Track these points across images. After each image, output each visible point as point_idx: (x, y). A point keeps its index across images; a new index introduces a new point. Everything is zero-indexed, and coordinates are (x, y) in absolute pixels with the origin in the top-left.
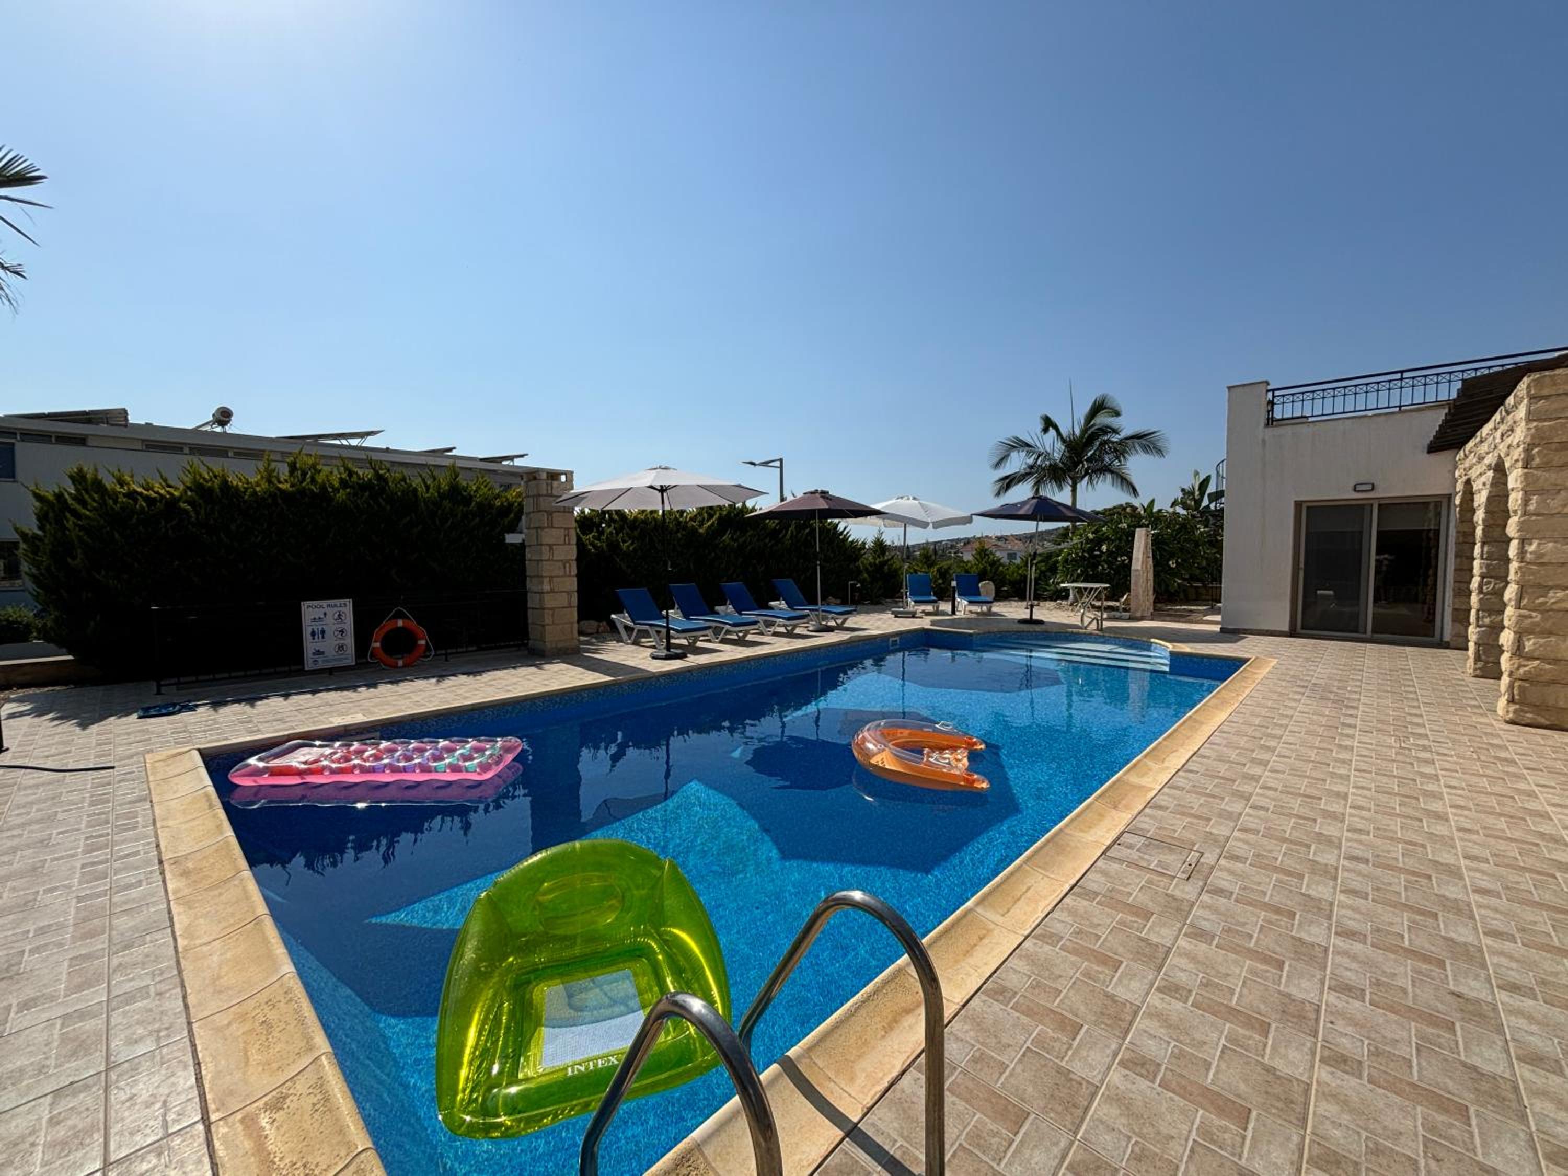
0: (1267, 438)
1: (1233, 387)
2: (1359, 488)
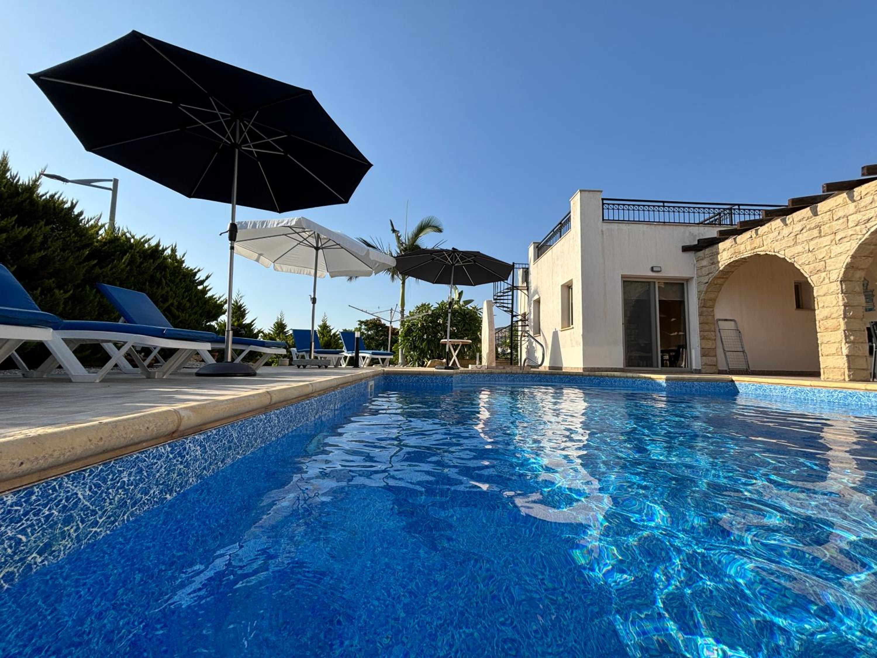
0: (604, 230)
1: (585, 191)
2: (655, 269)
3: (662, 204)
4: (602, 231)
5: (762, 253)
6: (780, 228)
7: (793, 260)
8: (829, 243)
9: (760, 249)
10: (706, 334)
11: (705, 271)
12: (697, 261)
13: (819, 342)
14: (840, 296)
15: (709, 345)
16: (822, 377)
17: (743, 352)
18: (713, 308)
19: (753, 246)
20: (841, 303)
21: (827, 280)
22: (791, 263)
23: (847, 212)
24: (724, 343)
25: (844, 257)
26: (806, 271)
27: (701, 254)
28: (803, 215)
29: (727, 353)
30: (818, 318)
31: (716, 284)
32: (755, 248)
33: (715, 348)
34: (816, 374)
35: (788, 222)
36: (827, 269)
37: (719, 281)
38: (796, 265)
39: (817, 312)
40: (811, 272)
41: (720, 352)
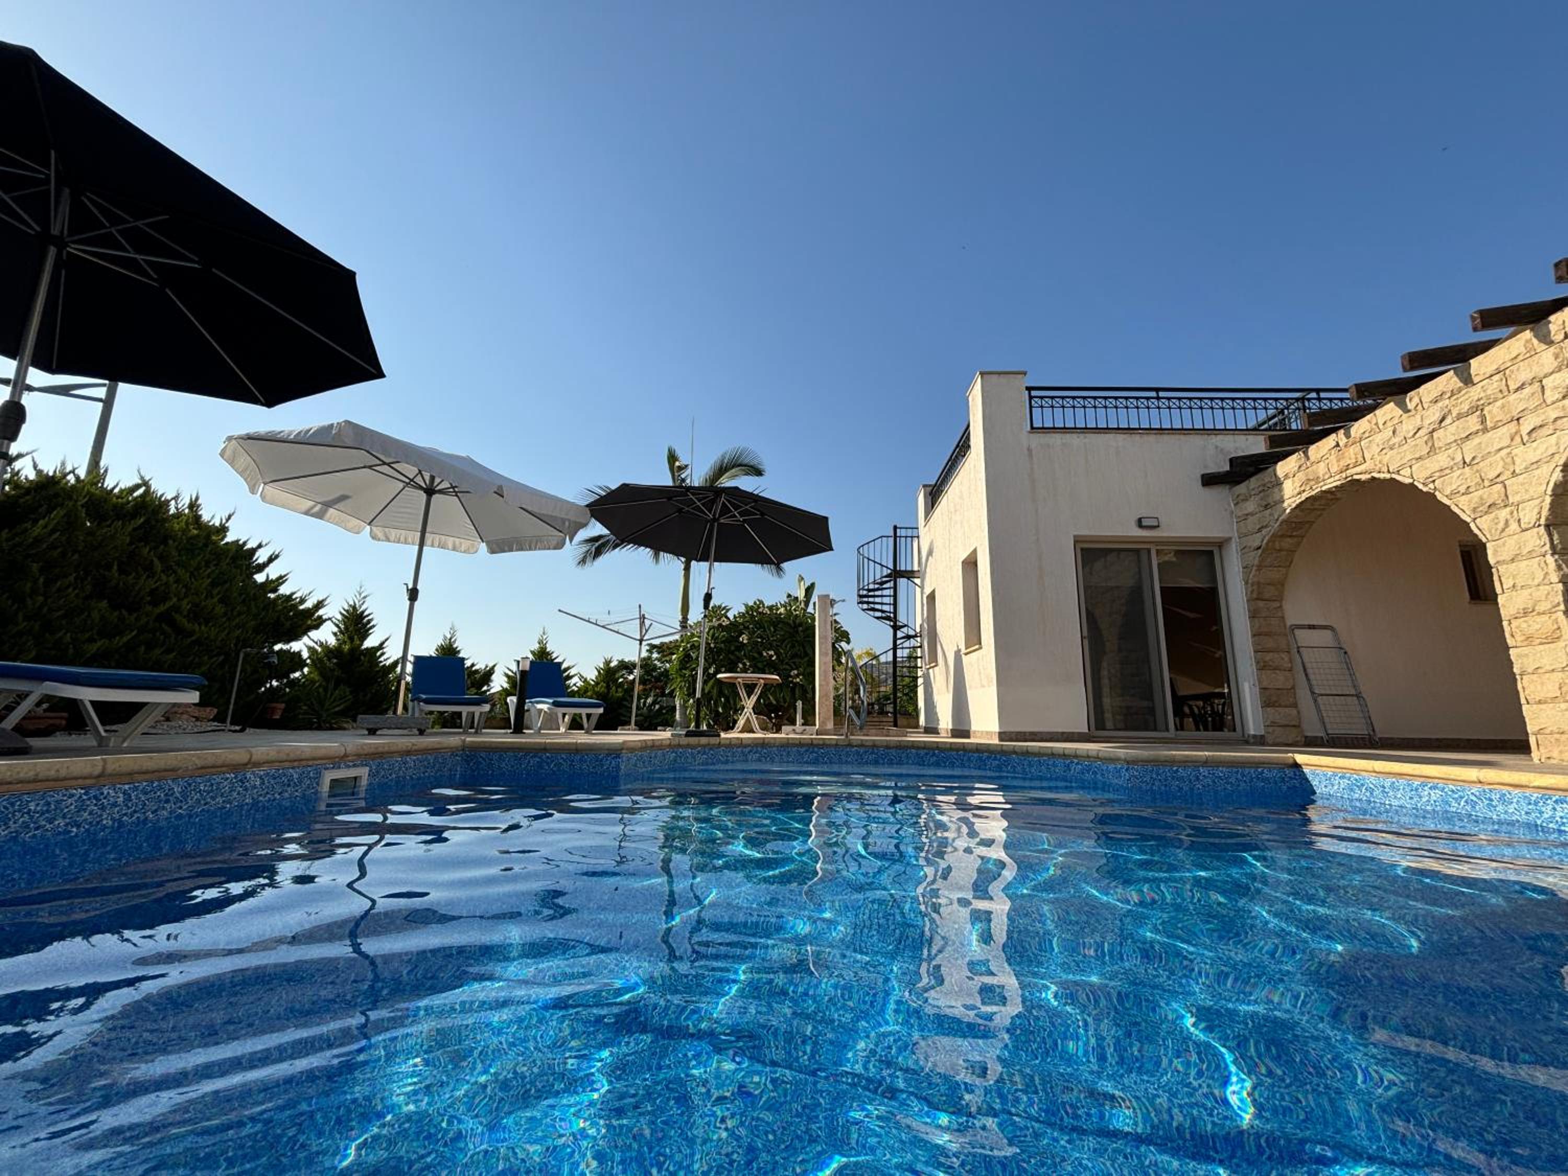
0: (1033, 446)
1: (990, 374)
2: (1145, 523)
3: (1153, 394)
4: (1029, 450)
5: (1364, 477)
6: (1396, 421)
7: (1431, 486)
8: (1506, 442)
9: (1358, 469)
10: (1268, 657)
11: (1252, 524)
12: (1236, 505)
13: (1516, 670)
14: (1550, 560)
15: (1279, 680)
16: (1535, 754)
17: (1358, 696)
18: (1281, 601)
19: (1343, 463)
20: (1554, 577)
21: (1514, 526)
22: (1428, 493)
23: (1537, 371)
24: (1312, 677)
25: (1545, 470)
26: (1463, 508)
27: (1241, 489)
28: (1441, 388)
29: (1319, 699)
30: (1506, 612)
31: (1280, 550)
32: (1347, 467)
33: (1293, 688)
34: (1521, 746)
35: (1410, 406)
36: (1511, 500)
37: (1287, 543)
38: (1439, 496)
39: (1501, 600)
40: (1474, 510)
41: (1304, 696)
